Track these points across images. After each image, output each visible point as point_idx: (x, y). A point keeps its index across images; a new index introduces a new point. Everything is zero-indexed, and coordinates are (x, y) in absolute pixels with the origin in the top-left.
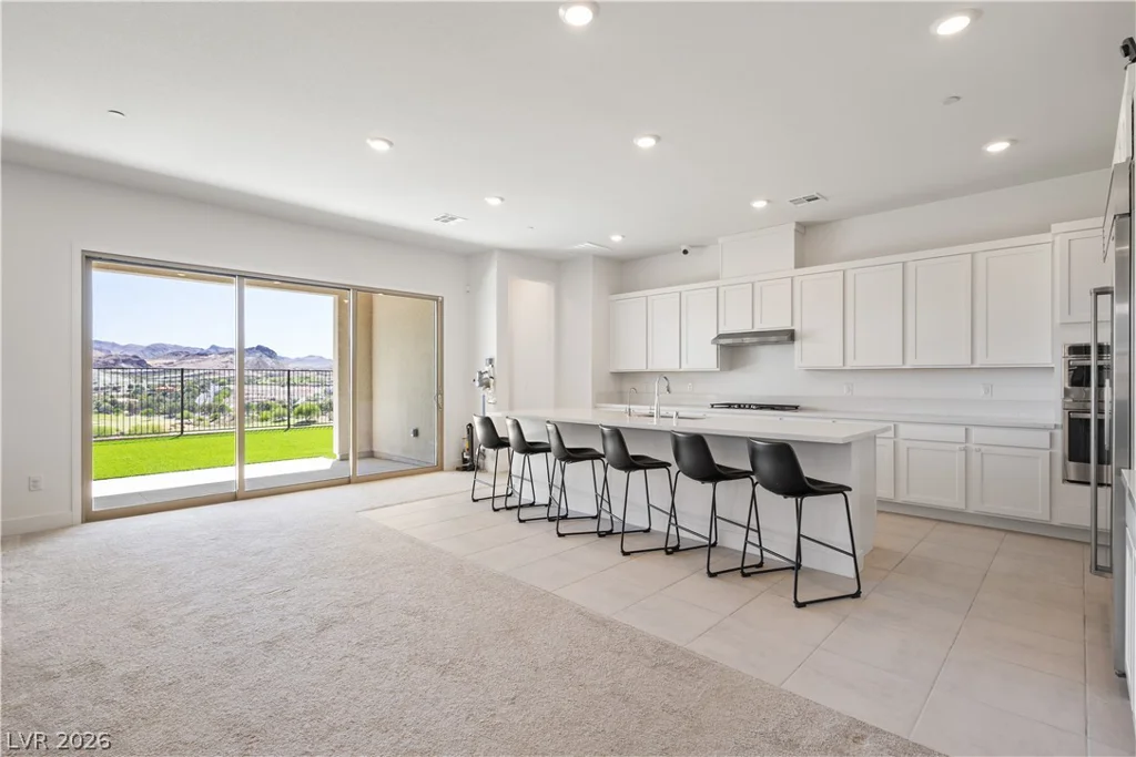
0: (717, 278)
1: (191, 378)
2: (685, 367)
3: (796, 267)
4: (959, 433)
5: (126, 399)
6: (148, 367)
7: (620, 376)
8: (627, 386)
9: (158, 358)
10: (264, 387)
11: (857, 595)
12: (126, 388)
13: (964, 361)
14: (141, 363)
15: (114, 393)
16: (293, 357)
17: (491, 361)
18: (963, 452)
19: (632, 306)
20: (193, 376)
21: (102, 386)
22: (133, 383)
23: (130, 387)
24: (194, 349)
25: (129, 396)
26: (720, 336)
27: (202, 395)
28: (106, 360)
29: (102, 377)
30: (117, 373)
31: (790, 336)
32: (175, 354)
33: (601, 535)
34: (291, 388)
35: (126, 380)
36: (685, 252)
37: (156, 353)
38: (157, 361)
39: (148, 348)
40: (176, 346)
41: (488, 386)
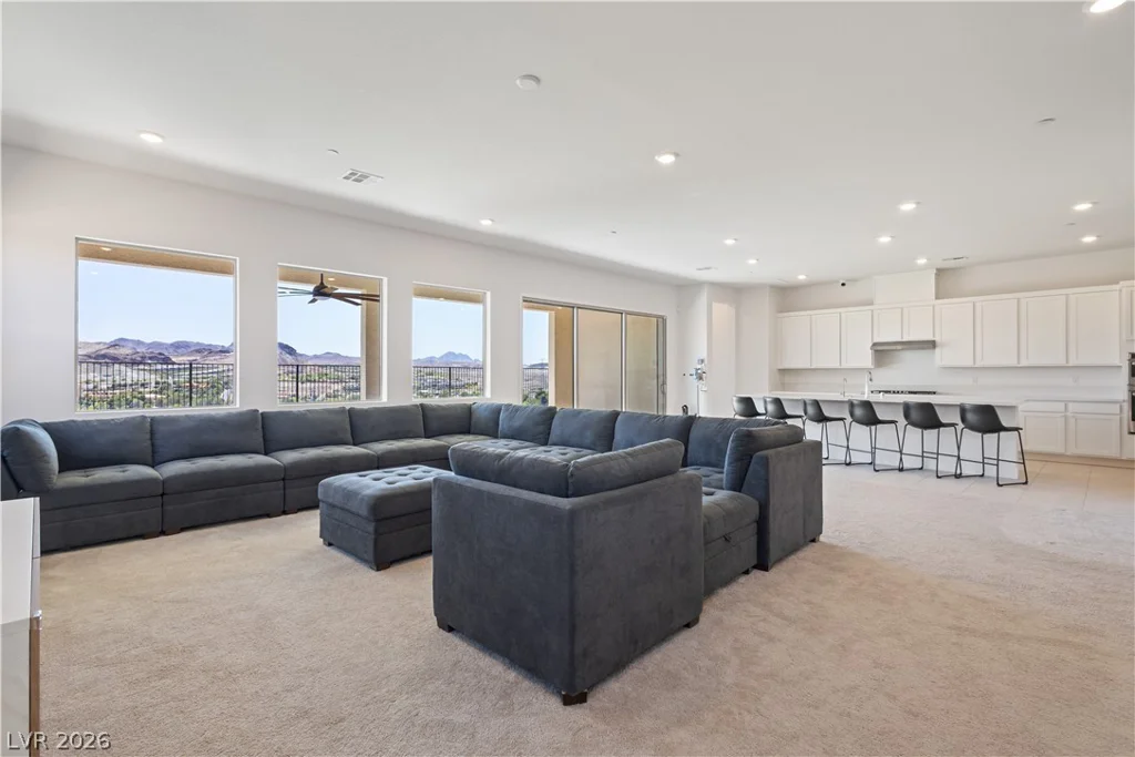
0: (872, 304)
1: (215, 375)
2: (844, 365)
3: (937, 298)
4: (1061, 407)
5: (153, 396)
6: (173, 363)
7: (783, 371)
8: (788, 379)
9: (182, 355)
10: (286, 384)
11: (1026, 483)
12: (153, 385)
13: (1062, 362)
14: (167, 361)
15: (141, 390)
16: (310, 354)
17: (703, 361)
18: (1063, 419)
19: (798, 321)
20: (218, 372)
21: (129, 382)
22: (159, 380)
23: (157, 383)
24: (216, 346)
25: (156, 393)
26: (875, 344)
27: (226, 391)
28: (134, 357)
29: (129, 374)
30: (144, 370)
31: (932, 345)
32: (199, 351)
33: (847, 465)
34: (300, 384)
35: (153, 376)
36: (843, 284)
37: (179, 351)
38: (181, 358)
39: (172, 345)
40: (198, 344)
41: (701, 378)
